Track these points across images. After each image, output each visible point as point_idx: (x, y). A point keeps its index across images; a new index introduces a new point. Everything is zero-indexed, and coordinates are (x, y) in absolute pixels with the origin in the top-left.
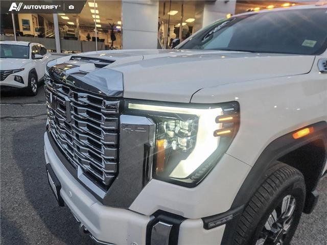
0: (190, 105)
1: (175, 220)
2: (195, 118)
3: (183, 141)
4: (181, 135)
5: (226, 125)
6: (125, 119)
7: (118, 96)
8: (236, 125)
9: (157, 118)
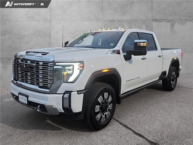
0: (72, 62)
1: (69, 92)
2: (73, 66)
3: (71, 72)
4: (69, 70)
5: (81, 67)
6: (55, 67)
7: (53, 62)
8: (83, 67)
9: (64, 66)
